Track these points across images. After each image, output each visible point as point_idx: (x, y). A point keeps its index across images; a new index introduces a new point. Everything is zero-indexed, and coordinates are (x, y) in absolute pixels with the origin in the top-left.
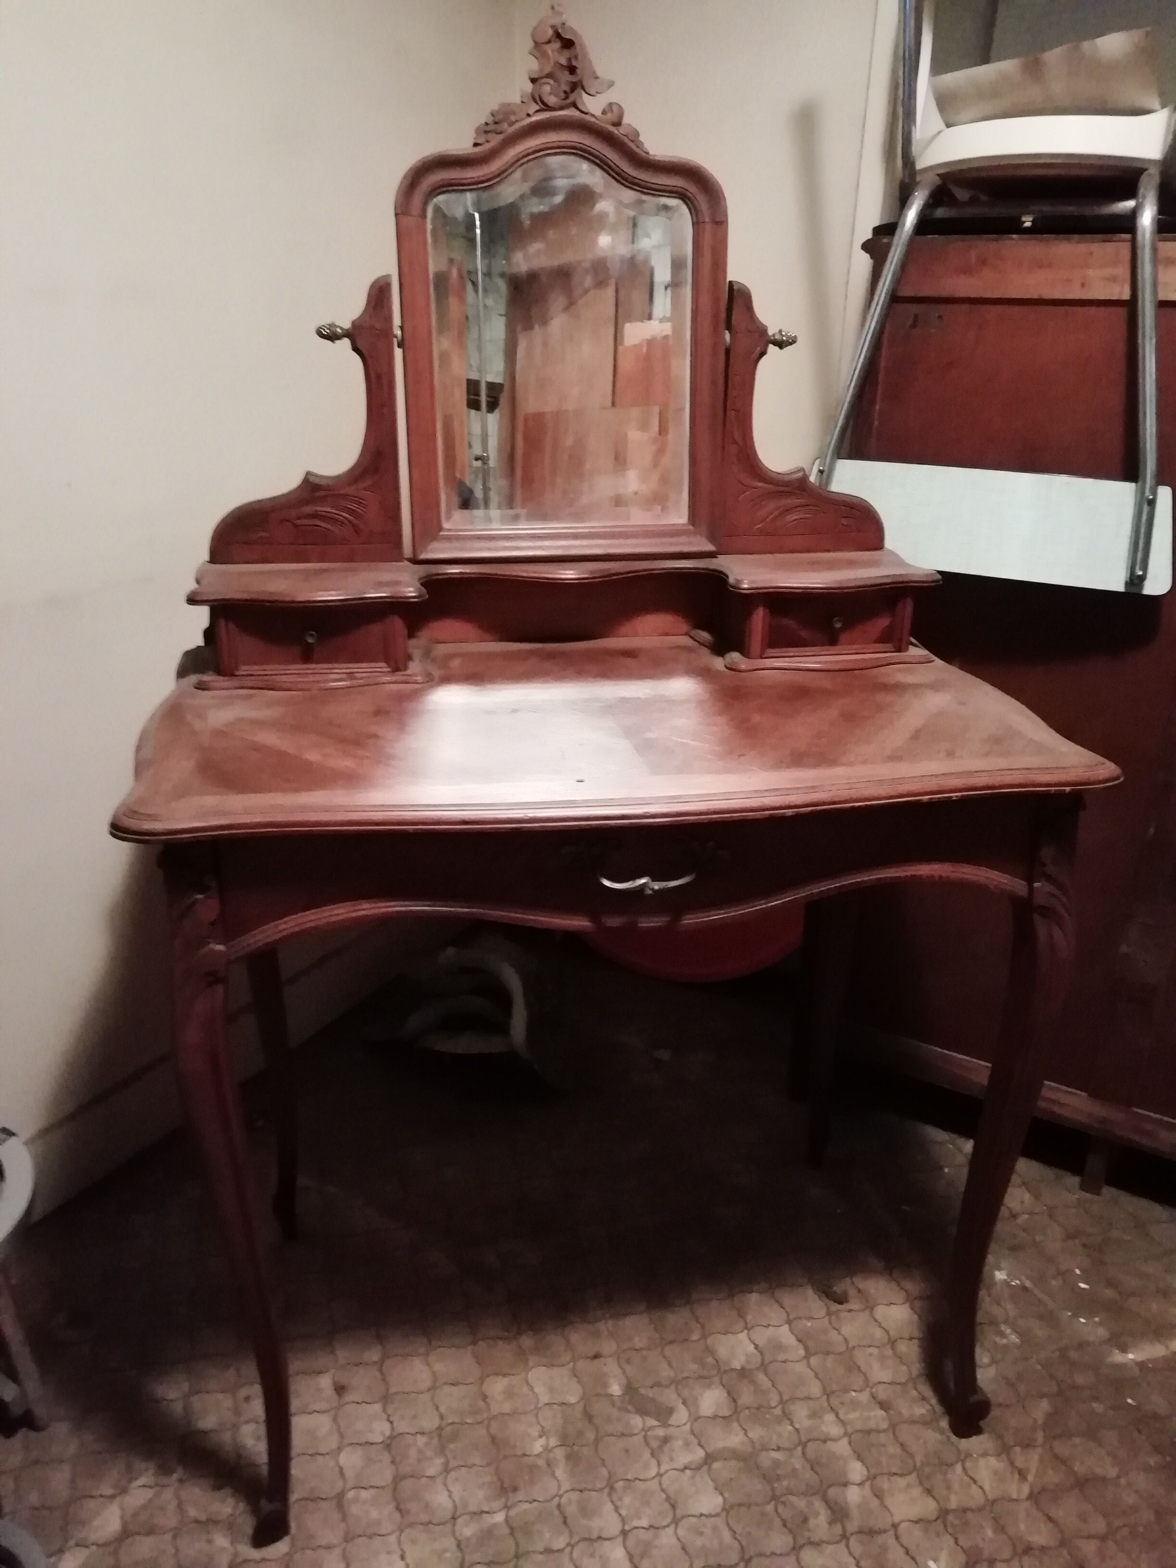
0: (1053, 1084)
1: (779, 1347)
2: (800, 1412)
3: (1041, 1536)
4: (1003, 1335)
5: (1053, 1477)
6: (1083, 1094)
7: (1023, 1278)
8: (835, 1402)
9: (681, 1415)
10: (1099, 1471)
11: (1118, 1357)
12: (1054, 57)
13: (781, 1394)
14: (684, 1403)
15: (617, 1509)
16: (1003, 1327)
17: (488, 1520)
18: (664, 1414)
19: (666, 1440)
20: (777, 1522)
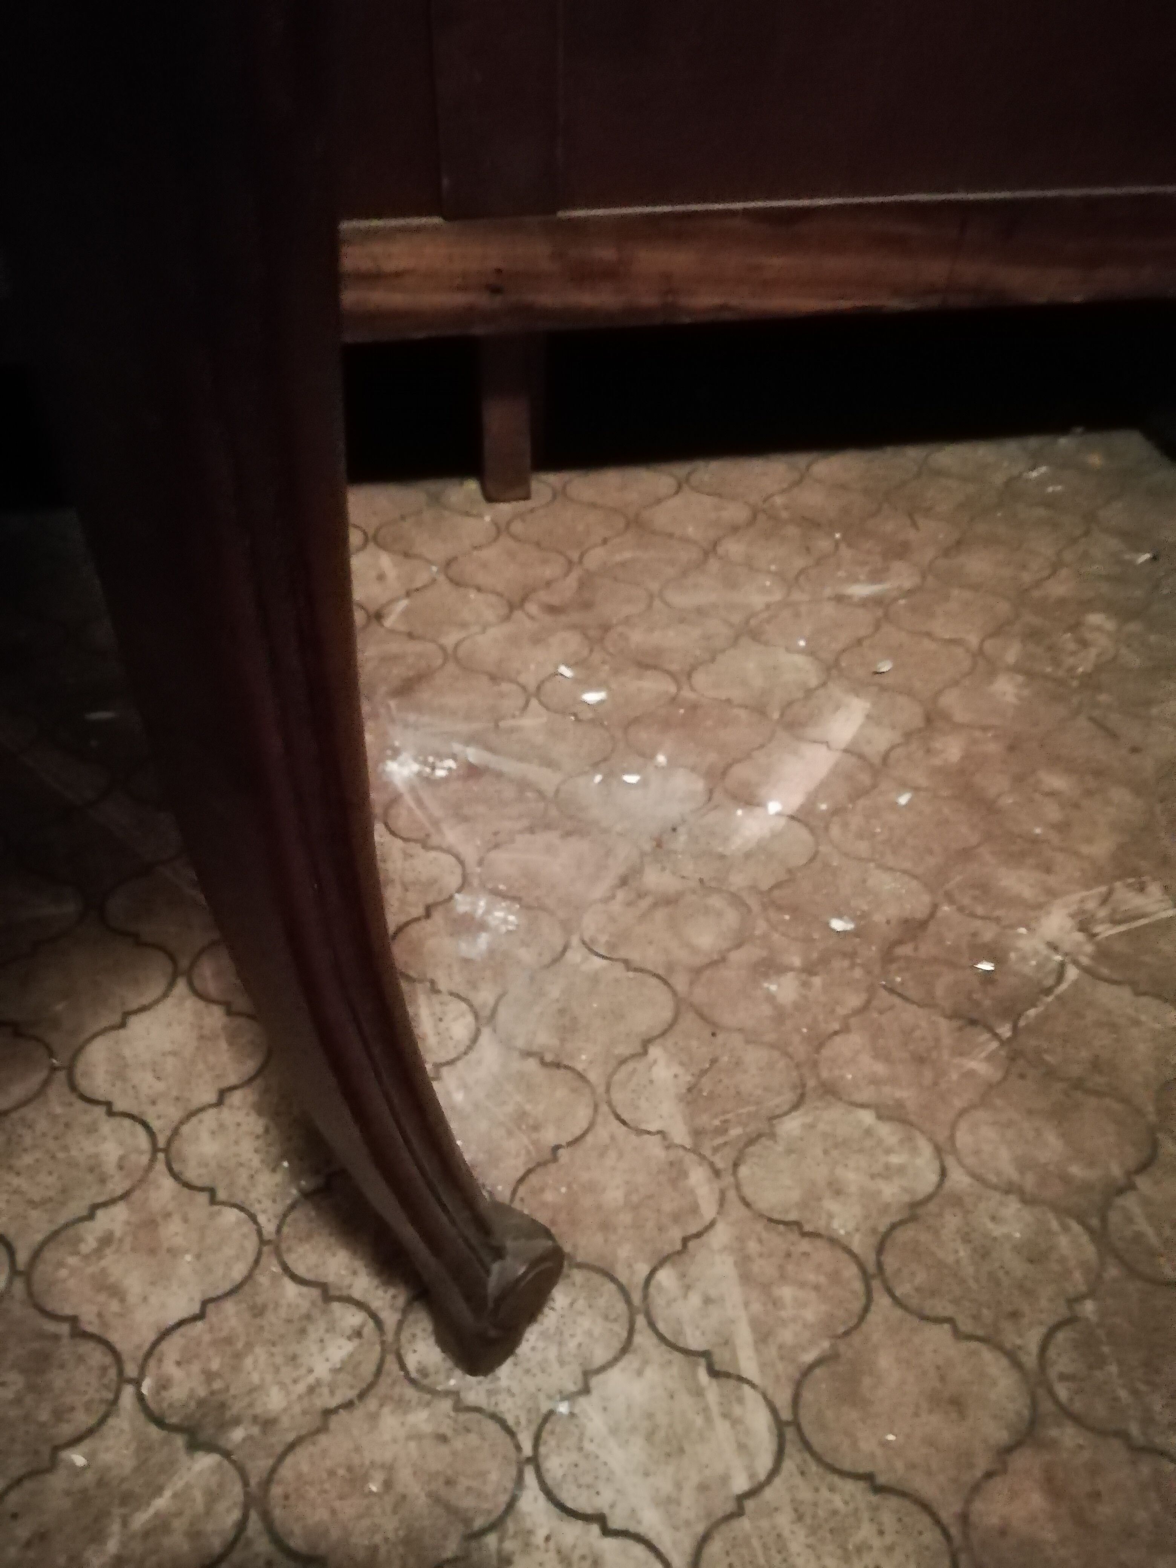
0: (364, 224)
7: (457, 747)
16: (462, 904)
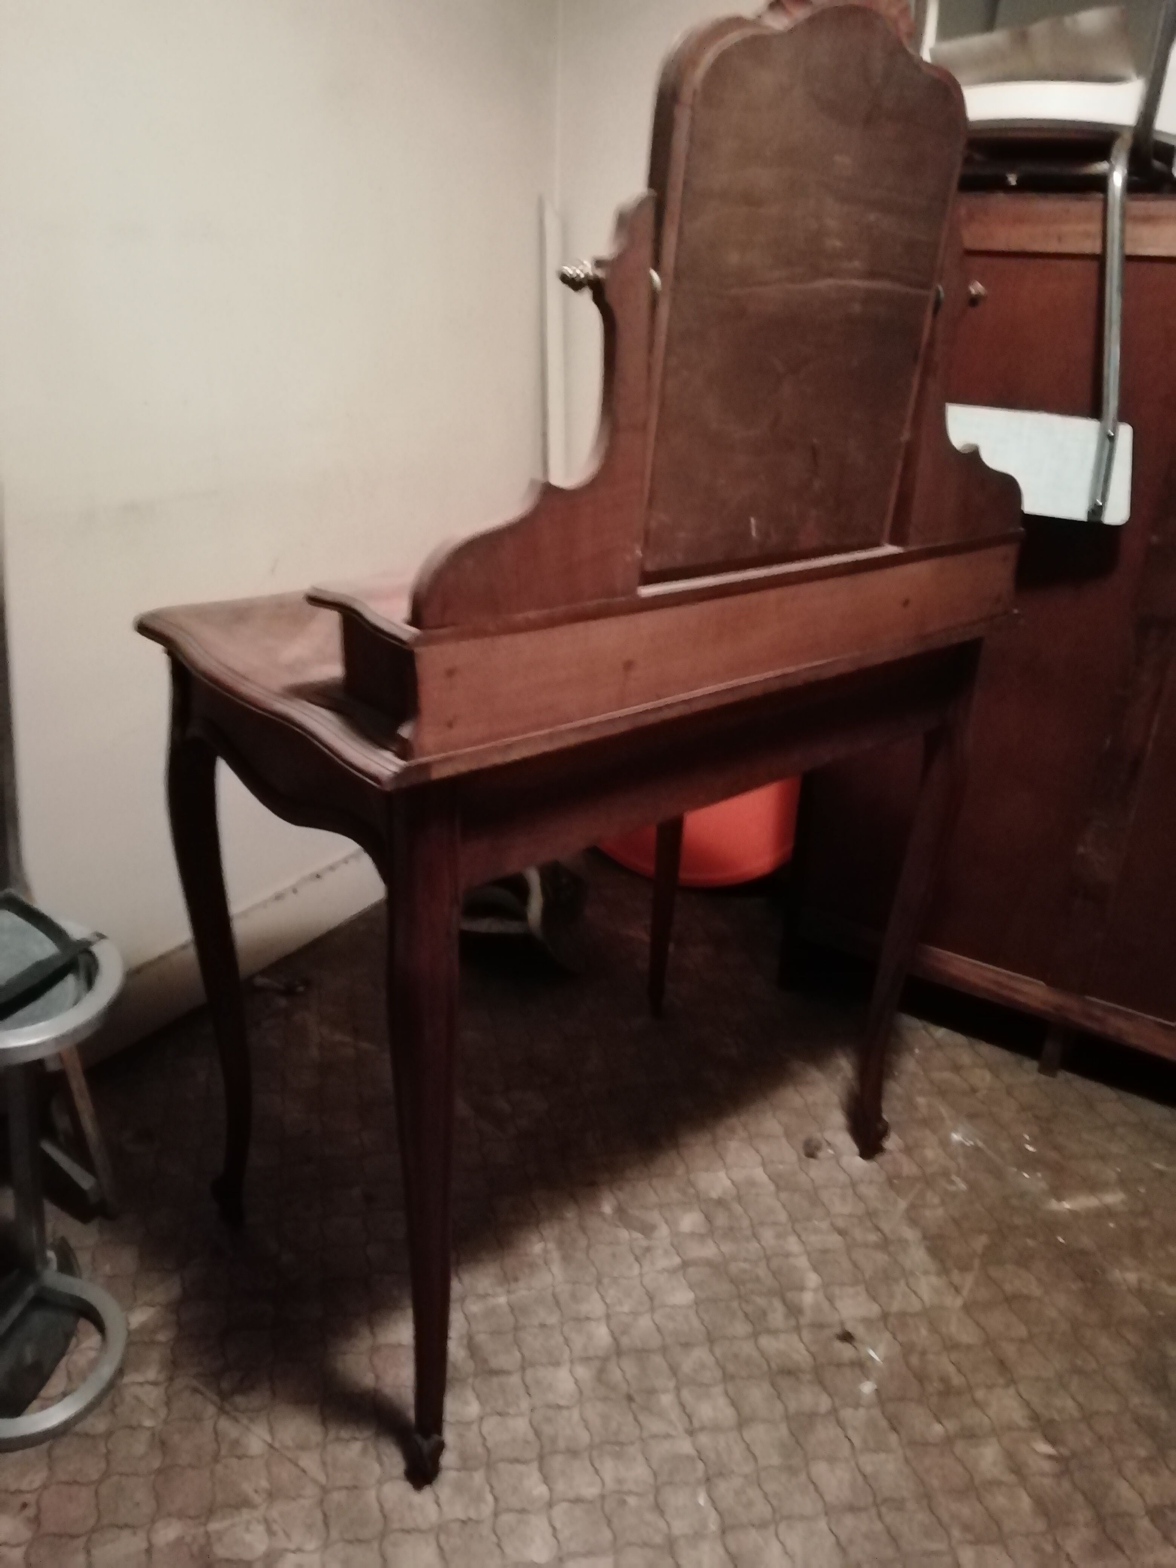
1: (752, 1183)
2: (768, 1236)
3: (968, 1335)
4: (952, 1182)
5: (984, 1294)
6: (1042, 983)
7: (977, 1140)
8: (798, 1227)
9: (663, 1231)
10: (1025, 1291)
11: (1054, 1205)
12: (1039, 29)
13: (751, 1220)
14: (667, 1222)
15: (603, 1298)
17: (492, 1301)
18: (647, 1230)
19: (648, 1249)
20: (740, 1314)
